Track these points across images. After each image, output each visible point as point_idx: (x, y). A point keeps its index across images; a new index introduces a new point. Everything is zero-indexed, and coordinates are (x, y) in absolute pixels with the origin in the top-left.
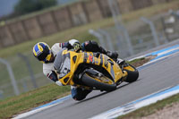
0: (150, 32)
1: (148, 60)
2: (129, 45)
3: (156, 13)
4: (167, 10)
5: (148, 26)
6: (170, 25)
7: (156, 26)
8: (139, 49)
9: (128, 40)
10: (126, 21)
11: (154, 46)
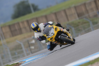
0: (22, 48)
1: (20, 64)
2: (10, 56)
3: (25, 38)
4: (31, 36)
5: (20, 45)
6: (33, 45)
7: (24, 45)
8: (16, 57)
9: (9, 53)
10: (8, 42)
11: (24, 56)
